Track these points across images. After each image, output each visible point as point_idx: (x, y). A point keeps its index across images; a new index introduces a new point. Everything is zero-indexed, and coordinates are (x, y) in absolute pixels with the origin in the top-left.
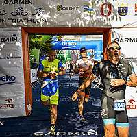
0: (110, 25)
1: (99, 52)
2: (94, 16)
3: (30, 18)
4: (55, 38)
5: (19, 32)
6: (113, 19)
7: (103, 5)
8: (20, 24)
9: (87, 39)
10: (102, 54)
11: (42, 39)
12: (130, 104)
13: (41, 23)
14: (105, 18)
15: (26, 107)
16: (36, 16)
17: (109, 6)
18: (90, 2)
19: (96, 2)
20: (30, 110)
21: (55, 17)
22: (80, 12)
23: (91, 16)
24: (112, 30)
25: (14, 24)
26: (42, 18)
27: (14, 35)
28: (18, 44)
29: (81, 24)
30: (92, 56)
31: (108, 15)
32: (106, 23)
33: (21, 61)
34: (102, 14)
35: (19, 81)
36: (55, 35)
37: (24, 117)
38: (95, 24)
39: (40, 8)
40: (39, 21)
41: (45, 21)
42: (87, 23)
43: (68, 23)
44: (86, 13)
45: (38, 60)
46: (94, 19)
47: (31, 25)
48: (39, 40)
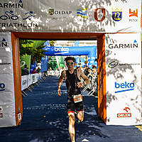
0: (104, 30)
1: (93, 58)
2: (88, 21)
3: (20, 22)
4: (48, 44)
5: (9, 37)
6: (107, 24)
7: (97, 10)
8: (10, 28)
9: (80, 45)
10: (96, 60)
11: (33, 44)
12: (125, 112)
13: (32, 27)
14: (99, 23)
15: (16, 116)
16: (27, 20)
17: (103, 10)
18: (83, 7)
19: (90, 7)
20: (20, 119)
21: (47, 22)
22: (73, 17)
23: (84, 21)
24: (106, 35)
25: (4, 28)
26: (34, 23)
27: (4, 40)
28: (8, 49)
29: (74, 29)
30: (86, 63)
31: (102, 20)
32: (100, 28)
33: (11, 67)
34: (96, 19)
35: (8, 88)
36: (47, 40)
37: (14, 127)
38: (89, 29)
39: (31, 12)
40: (30, 25)
41: (36, 26)
42: (80, 28)
43: (60, 28)
44: (79, 17)
45: (29, 66)
46: (88, 24)
47: (21, 29)
48: (30, 46)
